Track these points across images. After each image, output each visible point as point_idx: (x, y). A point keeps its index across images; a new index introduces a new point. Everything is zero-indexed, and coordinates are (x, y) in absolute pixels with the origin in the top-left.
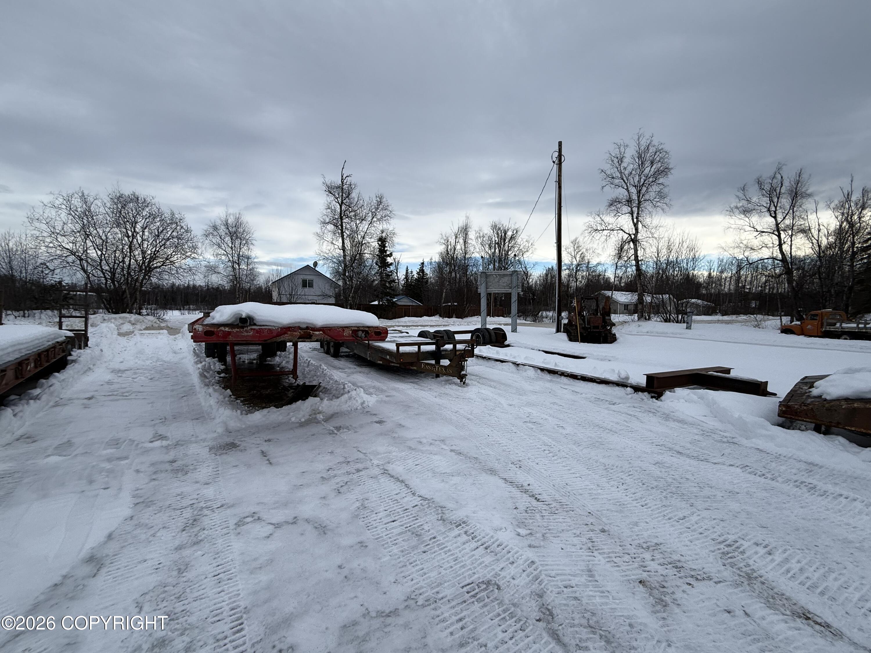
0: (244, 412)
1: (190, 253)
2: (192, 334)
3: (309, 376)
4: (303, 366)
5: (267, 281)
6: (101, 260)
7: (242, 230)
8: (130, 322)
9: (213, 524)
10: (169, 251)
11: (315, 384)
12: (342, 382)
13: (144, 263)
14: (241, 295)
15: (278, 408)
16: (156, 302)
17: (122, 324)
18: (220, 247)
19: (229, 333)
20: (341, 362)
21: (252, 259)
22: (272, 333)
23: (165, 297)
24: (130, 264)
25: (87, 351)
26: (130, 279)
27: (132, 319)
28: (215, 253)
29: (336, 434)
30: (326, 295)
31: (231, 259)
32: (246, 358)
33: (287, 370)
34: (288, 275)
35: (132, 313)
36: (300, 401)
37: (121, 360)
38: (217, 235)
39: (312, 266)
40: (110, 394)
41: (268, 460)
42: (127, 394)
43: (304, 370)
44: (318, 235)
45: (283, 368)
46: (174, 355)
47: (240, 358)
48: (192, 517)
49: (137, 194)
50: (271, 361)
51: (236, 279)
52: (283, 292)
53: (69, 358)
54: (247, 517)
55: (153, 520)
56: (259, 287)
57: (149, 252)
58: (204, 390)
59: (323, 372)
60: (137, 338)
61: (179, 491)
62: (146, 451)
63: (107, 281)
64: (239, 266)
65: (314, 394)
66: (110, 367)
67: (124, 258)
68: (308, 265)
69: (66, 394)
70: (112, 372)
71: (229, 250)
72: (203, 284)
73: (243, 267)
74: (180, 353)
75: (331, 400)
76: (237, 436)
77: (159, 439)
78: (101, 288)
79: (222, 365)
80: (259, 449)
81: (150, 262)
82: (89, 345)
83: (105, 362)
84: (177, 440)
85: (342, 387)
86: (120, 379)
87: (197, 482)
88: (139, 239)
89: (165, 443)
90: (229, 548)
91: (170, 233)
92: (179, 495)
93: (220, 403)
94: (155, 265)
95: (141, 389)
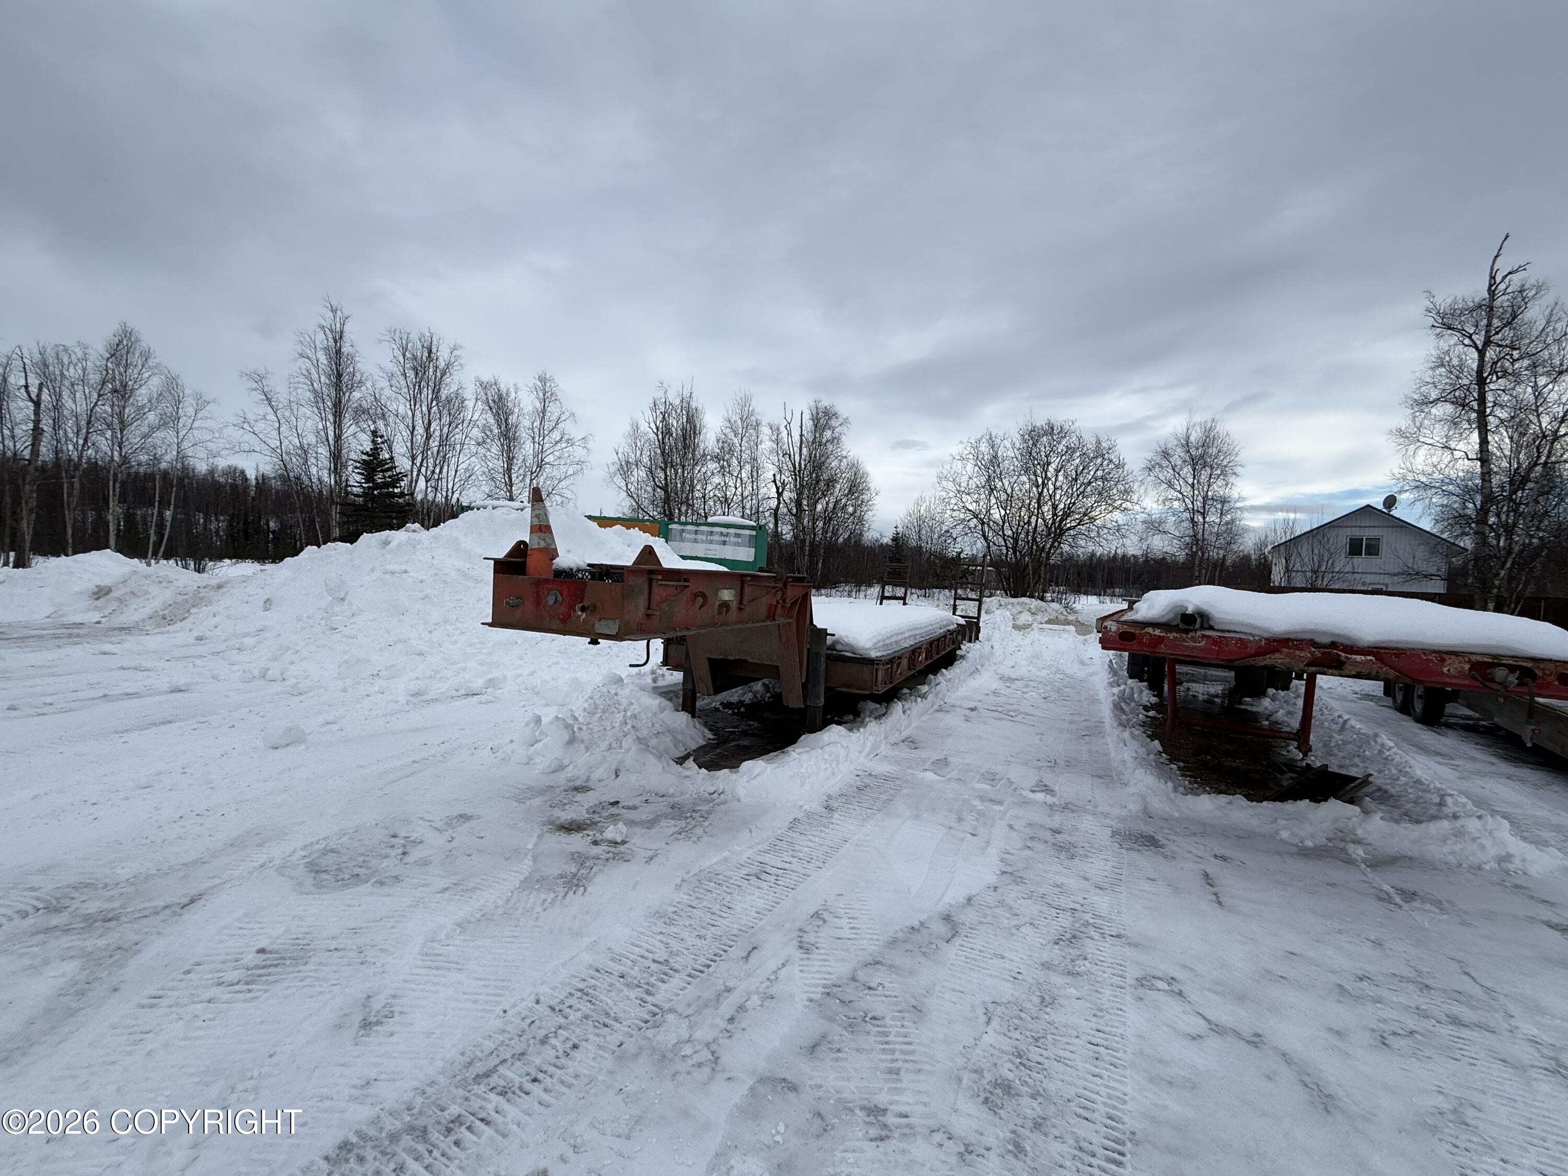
0: (1181, 789)
1: (1120, 502)
2: (1100, 635)
3: (1341, 754)
4: (1329, 728)
5: (1262, 545)
6: (1004, 523)
7: (1215, 451)
8: (1029, 610)
9: (1102, 959)
10: (1089, 502)
11: (1355, 775)
12: (1439, 789)
13: (1054, 523)
14: (1204, 571)
15: (1252, 801)
16: (1067, 583)
17: (1020, 612)
18: (1170, 485)
19: (1161, 639)
20: (1444, 739)
21: (1232, 504)
22: (1247, 647)
23: (1079, 574)
24: (1036, 525)
25: (977, 645)
26: (1035, 547)
27: (1032, 607)
28: (1161, 499)
29: (1400, 907)
30: (1417, 574)
31: (1190, 506)
32: (1200, 690)
33: (1288, 729)
34: (1312, 531)
35: (1033, 597)
36: (1307, 801)
37: (1013, 664)
38: (1167, 467)
39: (1381, 507)
40: (994, 708)
41: (1216, 894)
42: (1013, 714)
43: (1331, 737)
44: (1401, 433)
45: (1277, 723)
46: (1080, 666)
47: (1188, 689)
48: (1071, 929)
49: (1052, 421)
50: (1252, 705)
51: (1196, 542)
52: (1298, 566)
53: (958, 652)
54: (1159, 978)
55: (1021, 905)
56: (1245, 556)
57: (1062, 506)
58: (1116, 732)
59: (1380, 752)
60: (1034, 635)
61: (1060, 880)
62: (1026, 803)
63: (1008, 551)
64: (1204, 518)
65: (1347, 797)
66: (999, 671)
67: (1030, 517)
68: (1368, 506)
69: (951, 698)
70: (1000, 679)
71: (1187, 490)
72: (1138, 553)
73: (1213, 518)
74: (1088, 665)
75: (1397, 822)
76: (1163, 828)
77: (1042, 791)
78: (1002, 560)
79: (1154, 696)
80: (1202, 866)
81: (1061, 521)
82: (980, 639)
83: (995, 664)
84: (1067, 801)
85: (1438, 800)
86: (1009, 690)
87: (1086, 879)
88: (1051, 487)
89: (1050, 799)
90: (1120, 1012)
91: (1092, 473)
92: (1058, 886)
93: (1141, 761)
94: (1068, 525)
95: (1031, 711)
